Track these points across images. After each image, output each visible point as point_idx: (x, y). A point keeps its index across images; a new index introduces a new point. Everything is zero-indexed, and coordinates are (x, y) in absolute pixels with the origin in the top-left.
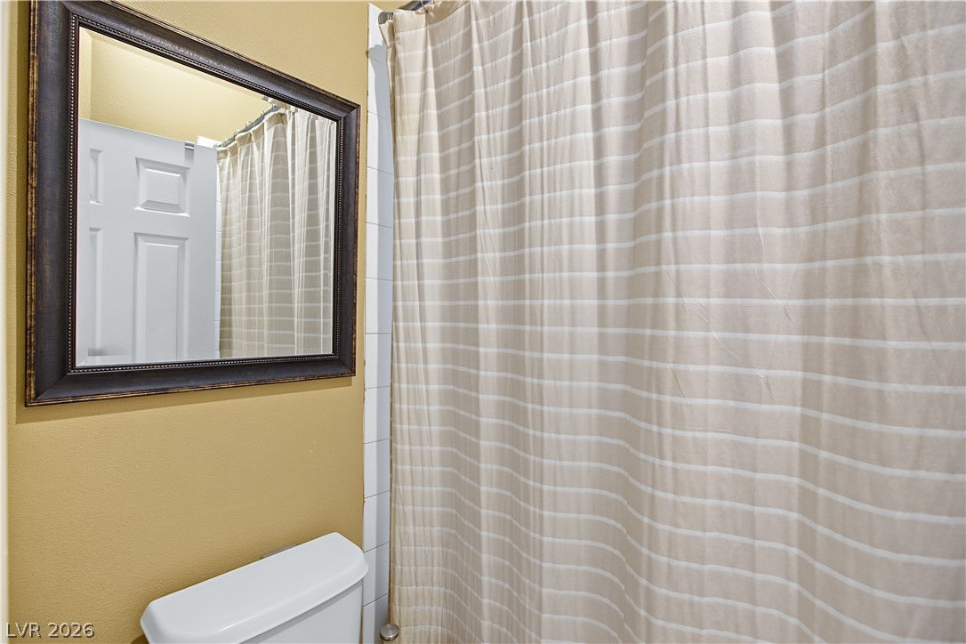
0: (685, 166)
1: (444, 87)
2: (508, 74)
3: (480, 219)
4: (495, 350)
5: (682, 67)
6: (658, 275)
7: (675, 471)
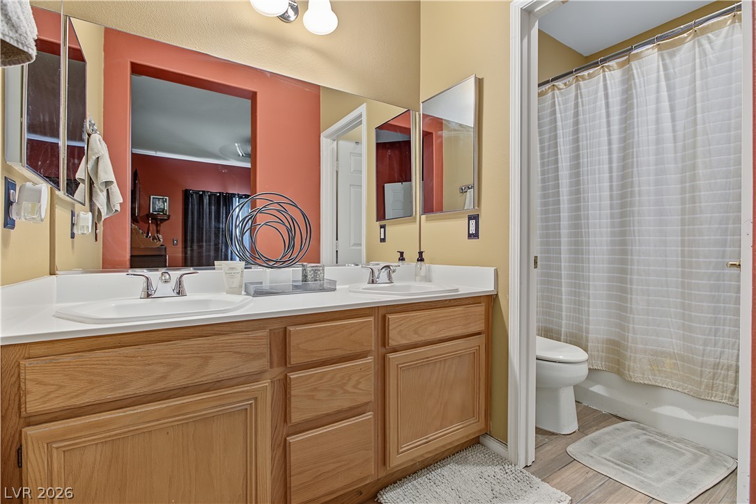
0: (641, 148)
1: (542, 121)
2: (572, 117)
3: (560, 169)
4: (567, 214)
5: (640, 119)
6: (632, 181)
7: (639, 240)
